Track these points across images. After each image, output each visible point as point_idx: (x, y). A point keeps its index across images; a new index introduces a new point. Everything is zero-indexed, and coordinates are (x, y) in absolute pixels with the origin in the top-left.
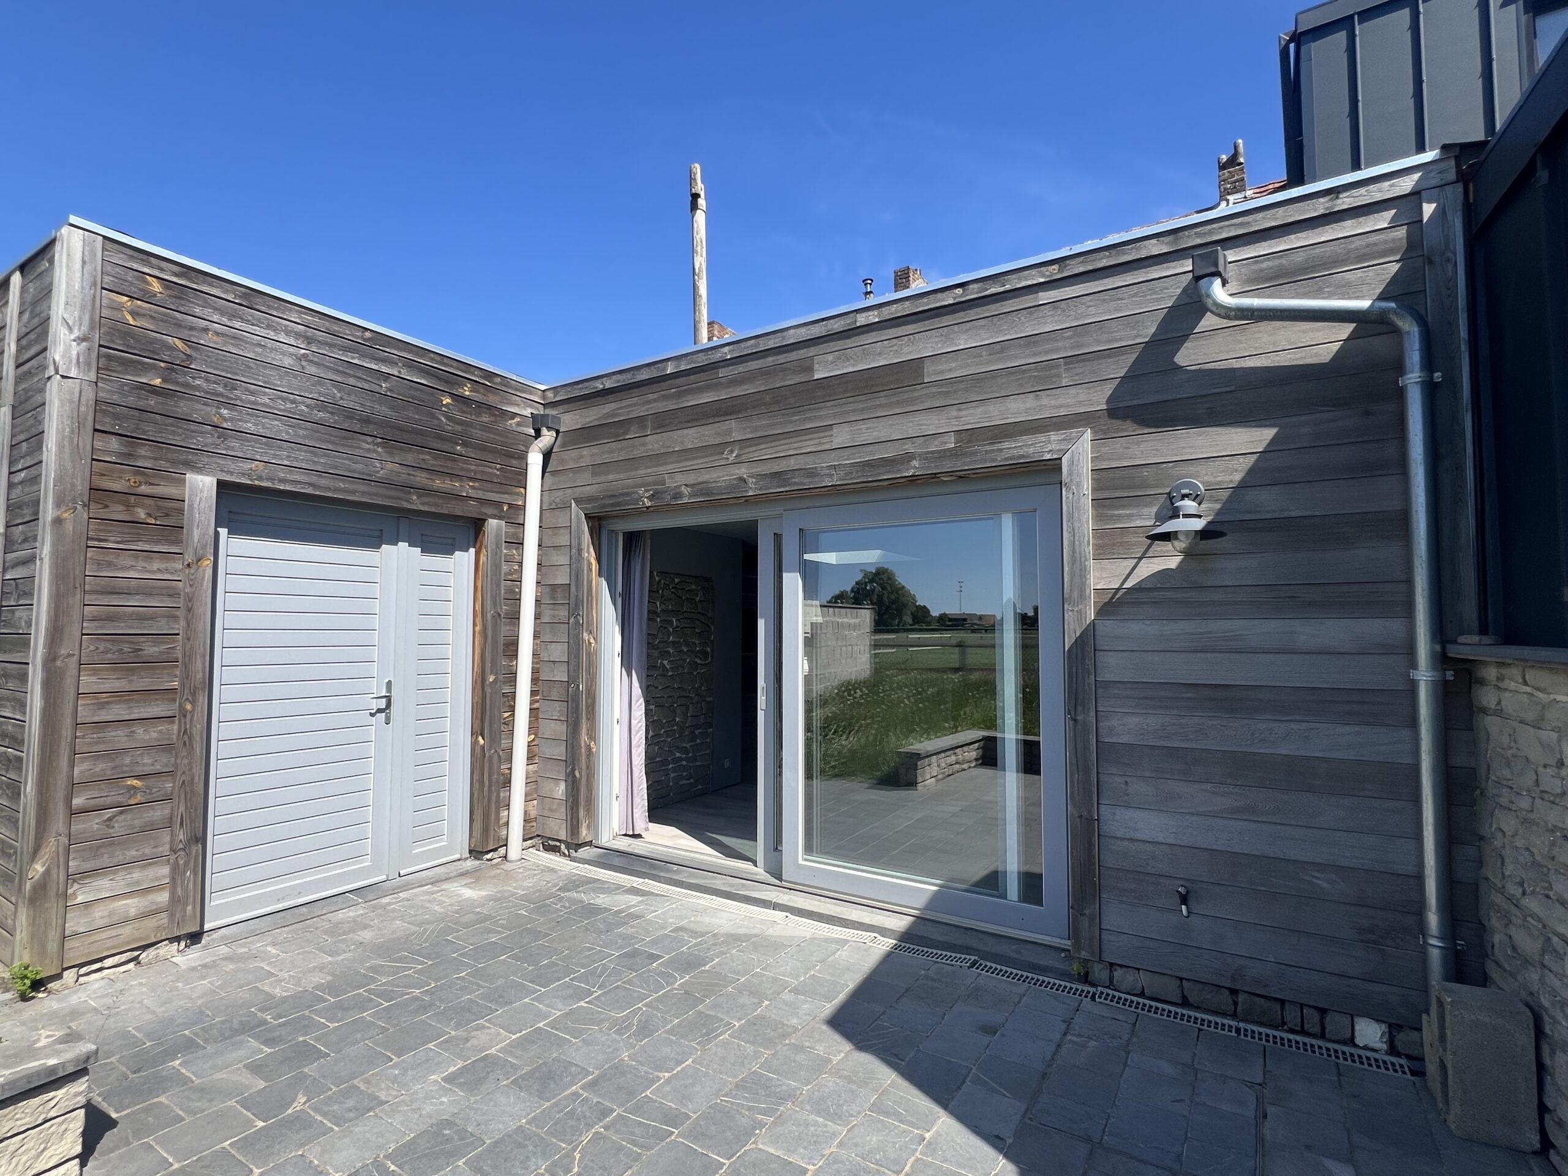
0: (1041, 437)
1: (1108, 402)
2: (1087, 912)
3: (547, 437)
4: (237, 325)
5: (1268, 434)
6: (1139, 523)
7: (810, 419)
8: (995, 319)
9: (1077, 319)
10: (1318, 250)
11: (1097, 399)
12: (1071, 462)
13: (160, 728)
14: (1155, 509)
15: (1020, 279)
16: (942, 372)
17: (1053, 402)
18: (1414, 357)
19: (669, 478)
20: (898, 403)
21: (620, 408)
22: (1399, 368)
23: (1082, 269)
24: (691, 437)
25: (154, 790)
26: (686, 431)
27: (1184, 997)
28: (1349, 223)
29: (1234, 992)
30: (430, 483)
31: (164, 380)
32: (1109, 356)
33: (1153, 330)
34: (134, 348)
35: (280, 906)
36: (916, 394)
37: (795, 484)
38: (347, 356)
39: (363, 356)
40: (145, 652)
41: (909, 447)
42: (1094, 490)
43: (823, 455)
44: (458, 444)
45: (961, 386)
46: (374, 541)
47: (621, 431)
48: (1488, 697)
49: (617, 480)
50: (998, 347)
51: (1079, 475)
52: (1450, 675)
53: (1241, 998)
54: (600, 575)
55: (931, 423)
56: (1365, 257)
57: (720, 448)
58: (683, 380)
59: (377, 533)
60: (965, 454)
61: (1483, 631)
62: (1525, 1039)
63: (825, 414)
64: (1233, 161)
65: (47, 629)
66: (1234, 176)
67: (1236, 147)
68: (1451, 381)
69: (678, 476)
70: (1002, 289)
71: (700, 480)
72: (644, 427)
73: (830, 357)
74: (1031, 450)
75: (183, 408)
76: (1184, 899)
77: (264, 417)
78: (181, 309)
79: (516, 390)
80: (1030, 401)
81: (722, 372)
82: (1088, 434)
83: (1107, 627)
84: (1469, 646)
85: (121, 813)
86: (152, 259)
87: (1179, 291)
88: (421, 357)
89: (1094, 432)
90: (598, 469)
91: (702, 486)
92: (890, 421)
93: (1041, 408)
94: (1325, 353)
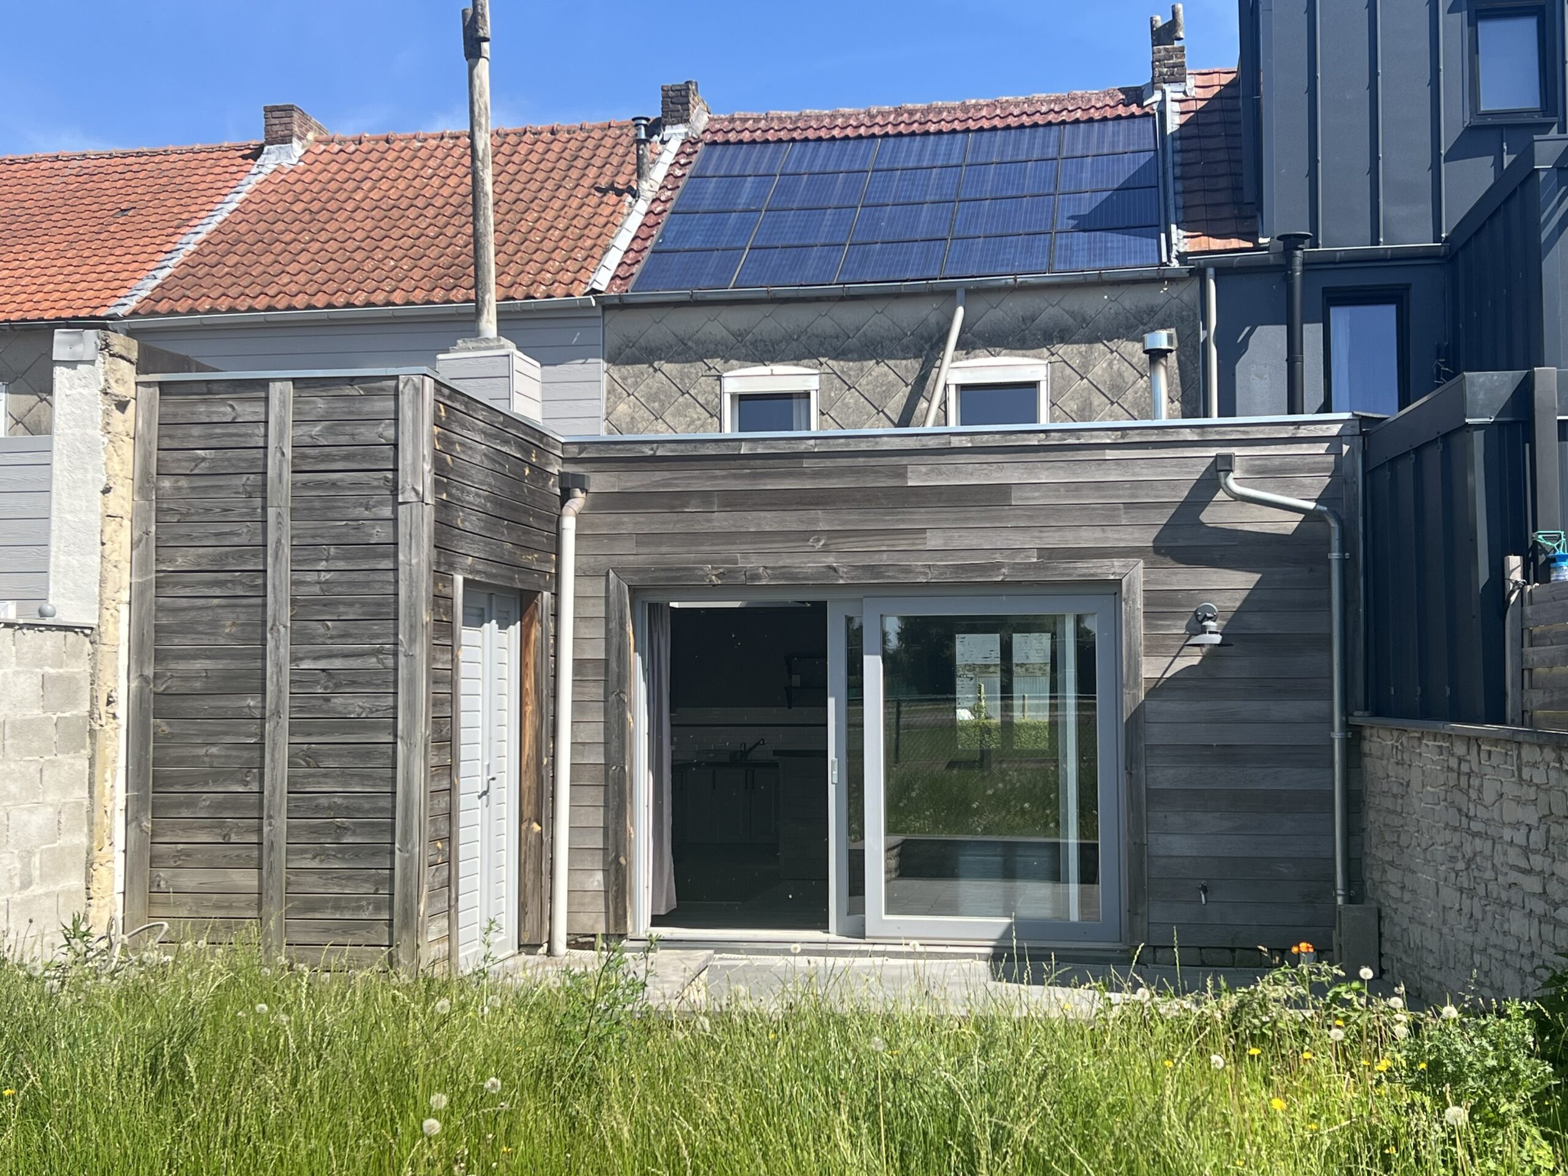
0: (1107, 562)
1: (1154, 541)
2: (1139, 911)
3: (578, 501)
6: (1175, 631)
7: (903, 521)
8: (1071, 464)
10: (1288, 459)
11: (1146, 538)
12: (1129, 585)
14: (1185, 623)
15: (1092, 437)
16: (1027, 499)
17: (1116, 536)
19: (743, 558)
20: (989, 519)
21: (677, 479)
22: (1328, 548)
24: (769, 521)
26: (762, 514)
27: (1202, 961)
28: (1305, 445)
32: (1156, 508)
36: (1004, 513)
37: (889, 577)
38: (495, 443)
39: (501, 440)
42: (1145, 605)
43: (916, 554)
44: (530, 515)
45: (1043, 512)
47: (677, 503)
48: (1366, 747)
49: (674, 554)
51: (1135, 593)
52: (1350, 735)
54: (635, 651)
55: (1018, 540)
56: (1312, 469)
57: (804, 535)
58: (759, 462)
61: (1366, 709)
63: (918, 518)
64: (1170, 32)
66: (1171, 58)
67: (1174, 9)
68: (1354, 556)
70: (1077, 442)
73: (923, 469)
74: (1099, 571)
76: (1205, 890)
78: (449, 428)
80: (1098, 533)
82: (1141, 564)
84: (1359, 718)
87: (1204, 469)
88: (520, 431)
89: (1145, 563)
90: (643, 539)
91: (783, 570)
92: (981, 533)
93: (1106, 539)
94: (1288, 529)
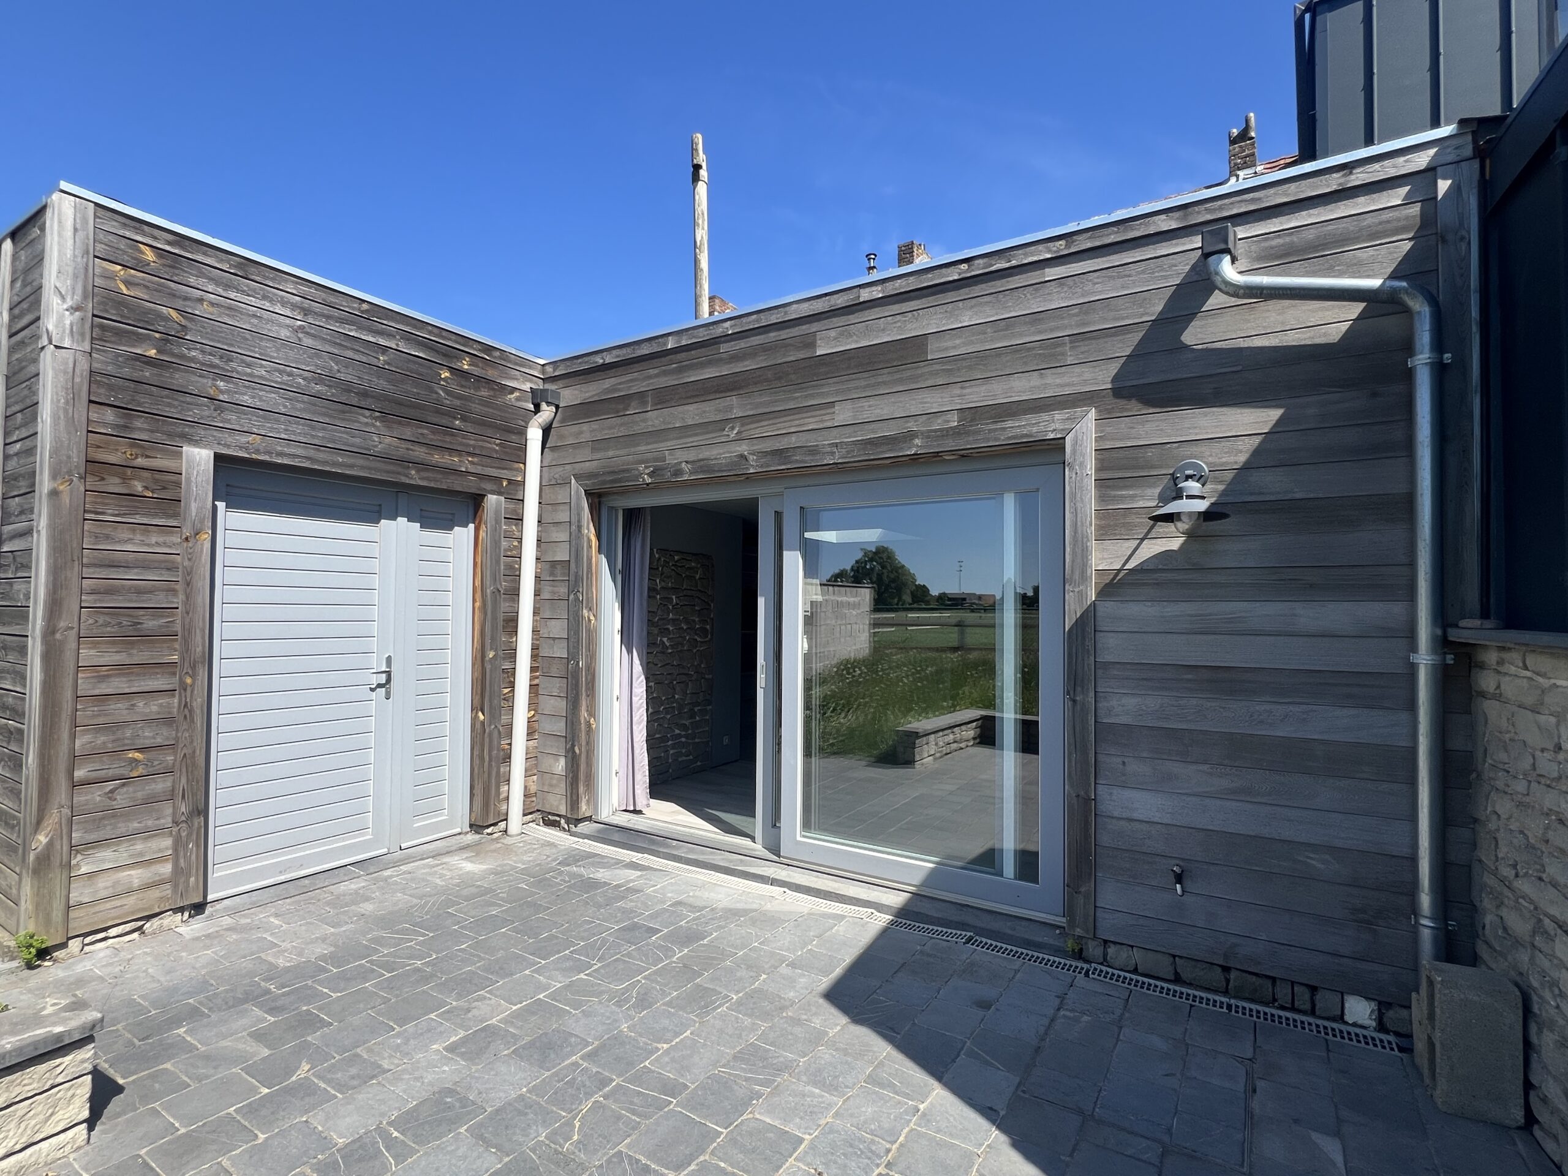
0: (1045, 416)
1: (1113, 381)
2: (1083, 889)
3: (547, 413)
4: (232, 295)
5: (1274, 414)
6: (1141, 504)
7: (812, 396)
8: (1001, 296)
9: (1083, 296)
10: (1331, 227)
11: (1102, 378)
12: (1075, 442)
13: (160, 701)
14: (1158, 490)
15: (1026, 255)
16: (946, 349)
17: (1058, 381)
18: (1424, 337)
19: (669, 455)
20: (901, 381)
21: (620, 384)
22: (1409, 348)
23: (1089, 245)
24: (691, 413)
25: (156, 763)
26: (686, 407)
27: (1176, 973)
28: (1361, 199)
29: (1226, 969)
30: (429, 458)
31: (159, 352)
32: (1116, 335)
33: (1159, 308)
34: (129, 318)
35: (282, 878)
36: (919, 372)
37: (797, 461)
38: (344, 328)
39: (360, 328)
40: (144, 626)
41: (912, 426)
42: (1098, 470)
43: (824, 432)
44: (456, 418)
45: (965, 364)
46: (373, 516)
47: (621, 407)
48: (1487, 681)
49: (618, 457)
50: (1003, 323)
51: (1083, 455)
52: (1450, 659)
53: (1233, 975)
54: (600, 551)
55: (934, 401)
56: (1376, 234)
57: (721, 424)
58: (683, 355)
59: (377, 508)
60: (968, 433)
61: (1485, 615)
62: (1514, 1018)
63: (827, 391)
64: (1244, 135)
65: (45, 602)
66: (1244, 151)
67: (1247, 121)
68: (1461, 363)
69: (678, 453)
70: (1007, 265)
71: (701, 456)
72: (645, 403)
73: (833, 333)
74: (1035, 429)
75: (178, 379)
76: (1179, 878)
77: (261, 390)
78: (175, 278)
79: (516, 364)
80: (1035, 380)
81: (724, 347)
82: (1093, 413)
83: (1107, 608)
84: (1469, 630)
85: (124, 785)
86: (146, 228)
87: (1188, 267)
88: (418, 329)
89: (1099, 411)
90: (597, 444)
91: (702, 463)
92: (893, 399)
93: (1046, 386)
94: (1334, 333)
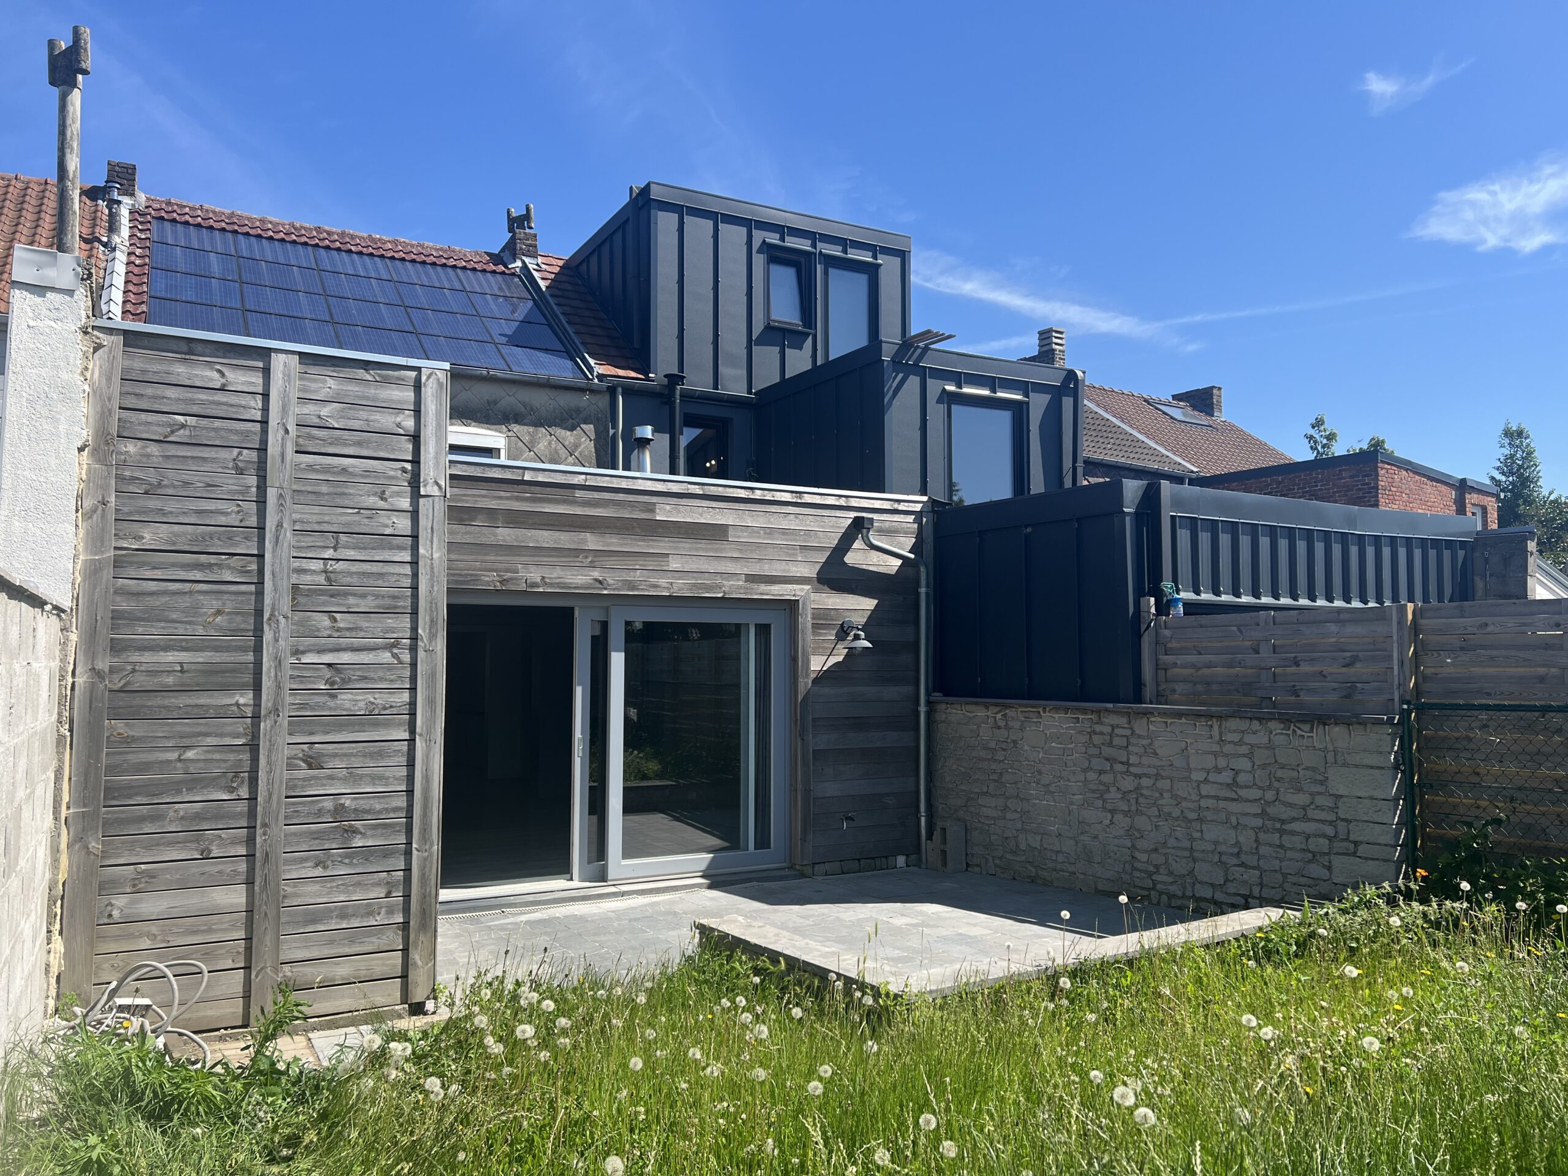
0: (789, 587)
1: (818, 574)
5: (875, 602)
6: (829, 638)
7: (652, 546)
9: (805, 526)
10: (893, 524)
12: (804, 604)
14: (835, 632)
16: (739, 537)
17: (794, 568)
18: (923, 583)
20: (712, 550)
22: (918, 584)
23: (809, 501)
26: (541, 532)
28: (903, 516)
32: (819, 550)
36: (724, 547)
41: (718, 579)
42: (812, 619)
45: (749, 548)
50: (769, 530)
51: (806, 610)
52: (930, 708)
55: (732, 567)
58: (538, 489)
60: (750, 589)
61: (938, 691)
62: (963, 832)
63: (663, 545)
66: (528, 239)
69: (532, 568)
71: (555, 574)
72: (494, 519)
73: (668, 507)
74: (785, 593)
80: (784, 565)
82: (810, 590)
84: (937, 696)
89: (813, 589)
91: (557, 580)
92: (708, 560)
93: (789, 570)
94: (893, 571)
